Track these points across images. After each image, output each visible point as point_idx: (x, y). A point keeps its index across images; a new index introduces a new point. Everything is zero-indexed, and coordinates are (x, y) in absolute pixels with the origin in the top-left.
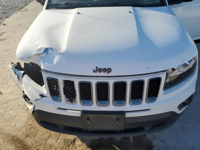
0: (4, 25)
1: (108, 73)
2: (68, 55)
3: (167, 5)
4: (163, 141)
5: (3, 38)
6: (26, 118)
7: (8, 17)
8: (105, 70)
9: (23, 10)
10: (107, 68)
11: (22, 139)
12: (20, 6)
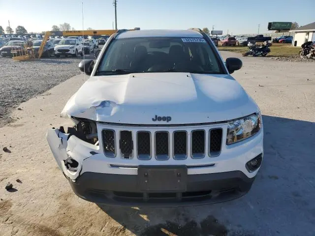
0: (20, 109)
1: (168, 121)
2: (127, 107)
3: (227, 74)
4: (239, 226)
5: (19, 124)
6: (58, 207)
7: (24, 101)
8: (164, 119)
9: (43, 94)
10: (166, 116)
11: (53, 229)
12: (40, 90)
